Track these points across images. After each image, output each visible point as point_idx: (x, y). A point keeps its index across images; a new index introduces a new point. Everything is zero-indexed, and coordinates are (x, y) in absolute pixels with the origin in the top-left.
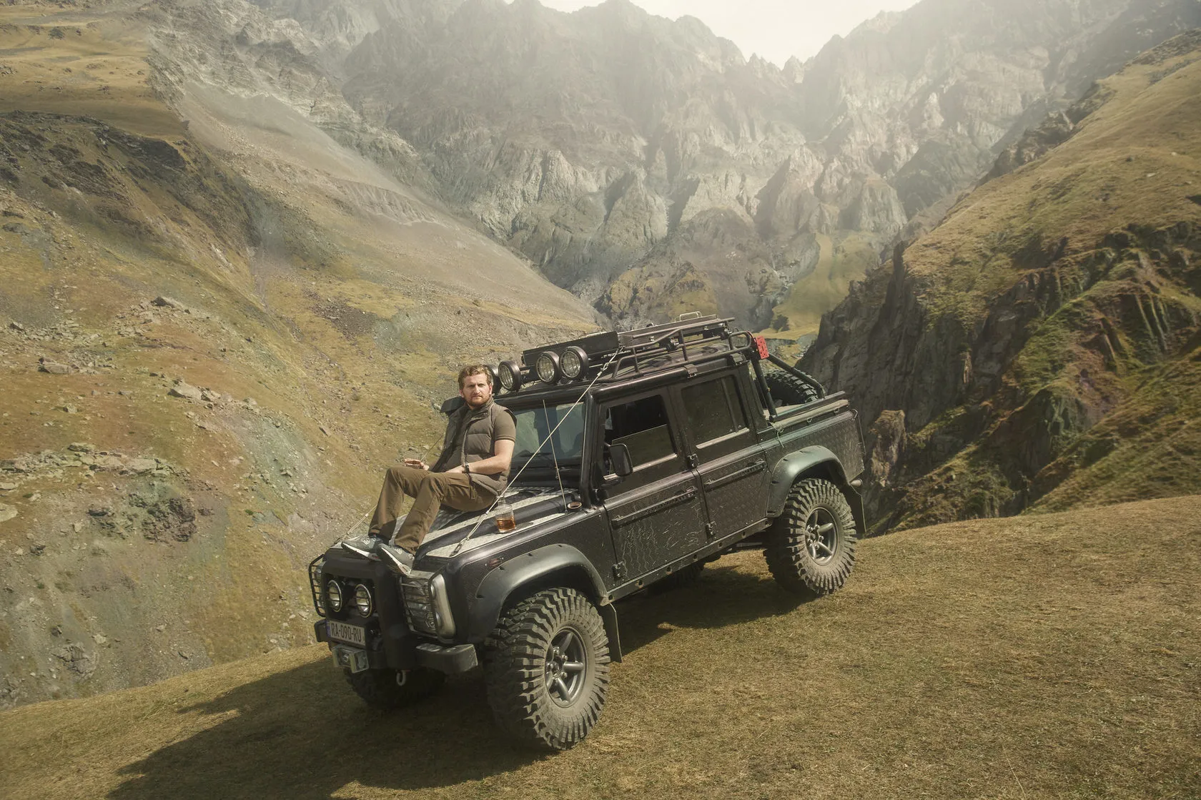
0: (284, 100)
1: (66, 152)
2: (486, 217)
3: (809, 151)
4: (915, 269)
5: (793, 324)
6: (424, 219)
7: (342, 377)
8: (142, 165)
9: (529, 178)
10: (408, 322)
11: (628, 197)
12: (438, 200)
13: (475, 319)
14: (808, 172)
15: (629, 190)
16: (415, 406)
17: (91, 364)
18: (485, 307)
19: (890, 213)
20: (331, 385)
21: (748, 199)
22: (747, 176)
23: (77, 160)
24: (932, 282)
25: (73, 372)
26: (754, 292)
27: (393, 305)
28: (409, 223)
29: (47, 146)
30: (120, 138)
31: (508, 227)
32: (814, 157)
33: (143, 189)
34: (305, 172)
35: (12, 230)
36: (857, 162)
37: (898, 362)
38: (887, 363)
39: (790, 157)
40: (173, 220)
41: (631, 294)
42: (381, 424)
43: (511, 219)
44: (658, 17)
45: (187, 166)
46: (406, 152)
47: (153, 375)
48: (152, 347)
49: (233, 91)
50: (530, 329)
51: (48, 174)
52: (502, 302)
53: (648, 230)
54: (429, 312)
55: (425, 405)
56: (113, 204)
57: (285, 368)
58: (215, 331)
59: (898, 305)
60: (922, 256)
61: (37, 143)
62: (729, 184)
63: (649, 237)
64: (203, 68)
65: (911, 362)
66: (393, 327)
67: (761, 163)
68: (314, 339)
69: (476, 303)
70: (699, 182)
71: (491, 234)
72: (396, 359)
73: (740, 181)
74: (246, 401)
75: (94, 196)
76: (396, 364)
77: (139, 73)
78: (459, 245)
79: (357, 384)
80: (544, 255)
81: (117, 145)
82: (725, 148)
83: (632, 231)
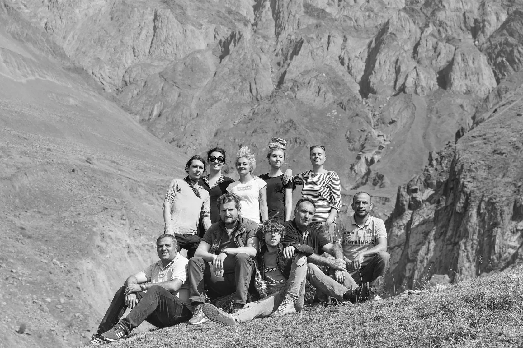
2: (96, 71)
3: (407, 16)
4: (464, 157)
5: (389, 182)
6: (38, 77)
9: (140, 34)
10: (26, 181)
11: (234, 55)
12: (50, 56)
13: (88, 177)
14: (405, 36)
16: (36, 262)
18: (97, 165)
19: (480, 77)
21: (349, 59)
22: (348, 37)
24: (476, 168)
26: (354, 149)
27: (12, 164)
31: (119, 82)
32: (411, 21)
36: (450, 27)
37: (449, 234)
38: (442, 234)
39: (388, 21)
42: (7, 279)
43: (121, 74)
46: (19, 8)
50: (140, 186)
52: (114, 160)
53: (254, 87)
54: (46, 171)
55: (45, 261)
59: (452, 186)
60: (471, 145)
62: (332, 44)
63: (255, 94)
65: (458, 234)
66: (13, 186)
67: (362, 25)
69: (88, 161)
70: (303, 42)
71: (101, 90)
72: (15, 216)
73: (342, 41)
76: (16, 220)
78: (72, 101)
80: (153, 109)
82: (328, 10)
83: (238, 88)
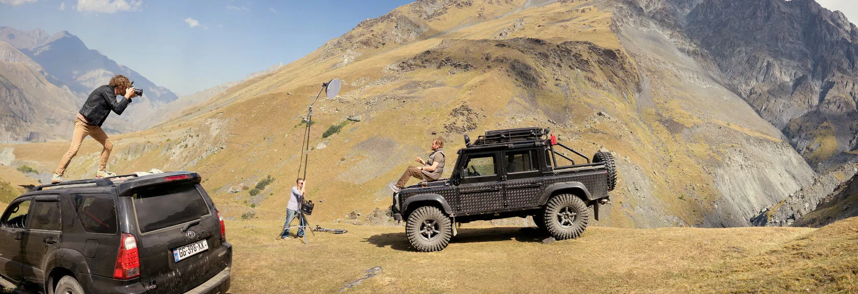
0: (660, 32)
1: (577, 55)
6: (711, 86)
7: (666, 151)
8: (602, 60)
9: (760, 71)
10: (698, 130)
11: (802, 85)
13: (727, 131)
15: (804, 82)
17: (574, 138)
18: (732, 127)
20: (662, 154)
21: (855, 94)
22: (855, 84)
23: (581, 58)
25: (568, 140)
27: (692, 122)
28: (705, 87)
29: (572, 54)
30: (596, 49)
31: (748, 93)
33: (601, 69)
34: (664, 63)
35: (557, 85)
40: (610, 81)
41: (799, 127)
42: (680, 173)
43: (750, 89)
44: (826, 9)
45: (619, 60)
47: (594, 144)
48: (595, 133)
49: (640, 28)
50: (751, 138)
51: (570, 64)
52: (741, 125)
53: (810, 101)
54: (707, 126)
56: (590, 75)
57: (644, 145)
58: (619, 128)
61: (570, 53)
62: (848, 86)
63: (810, 104)
64: (631, 19)
66: (691, 131)
68: (658, 133)
69: (728, 124)
70: (834, 83)
71: (740, 95)
72: (690, 145)
74: (626, 157)
75: (584, 72)
76: (690, 147)
77: (607, 23)
79: (672, 154)
81: (595, 52)
